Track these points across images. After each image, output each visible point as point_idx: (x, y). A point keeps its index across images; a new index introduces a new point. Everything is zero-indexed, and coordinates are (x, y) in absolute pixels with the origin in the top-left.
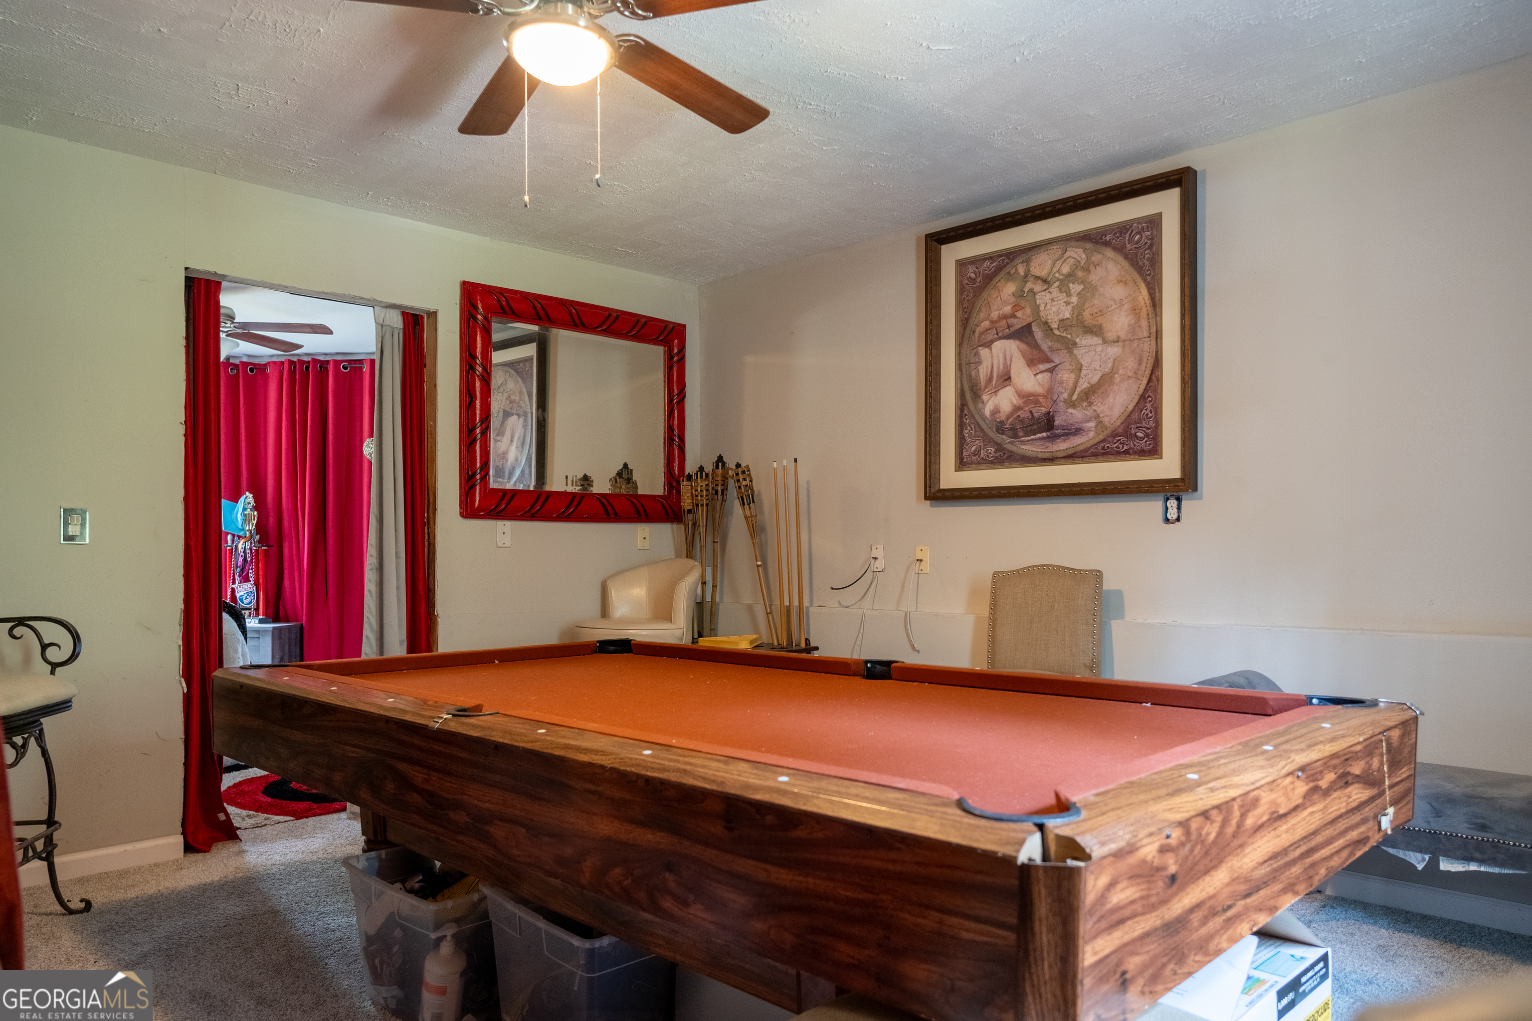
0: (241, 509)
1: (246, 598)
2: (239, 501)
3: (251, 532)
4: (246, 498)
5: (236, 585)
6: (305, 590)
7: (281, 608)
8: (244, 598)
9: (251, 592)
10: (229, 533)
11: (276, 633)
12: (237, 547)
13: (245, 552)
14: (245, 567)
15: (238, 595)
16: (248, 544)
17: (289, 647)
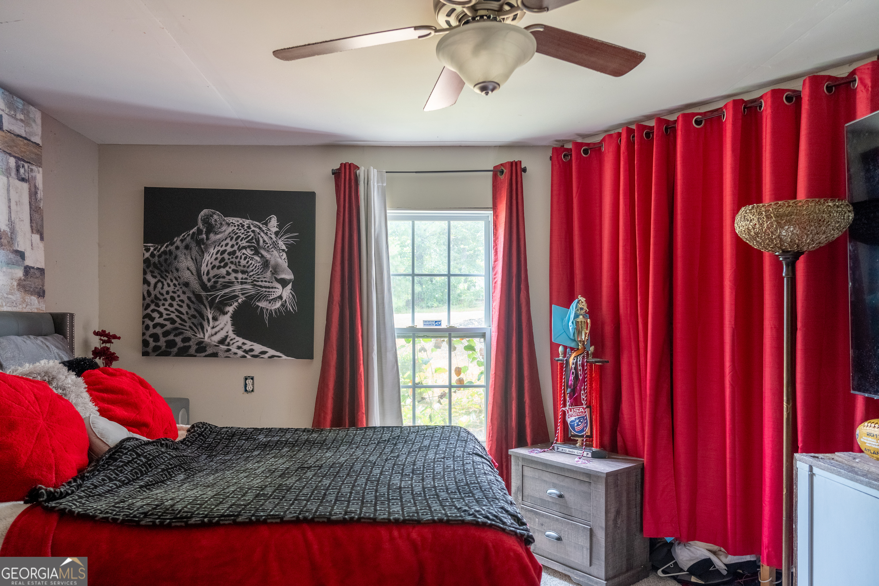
0: (572, 316)
1: (578, 425)
2: (571, 307)
3: (583, 344)
4: (578, 302)
5: (567, 408)
6: (647, 424)
7: (619, 438)
8: (576, 425)
9: (583, 417)
10: (560, 345)
11: (611, 480)
12: (567, 361)
13: (576, 368)
14: (577, 387)
15: (569, 420)
16: (580, 358)
17: (628, 494)
